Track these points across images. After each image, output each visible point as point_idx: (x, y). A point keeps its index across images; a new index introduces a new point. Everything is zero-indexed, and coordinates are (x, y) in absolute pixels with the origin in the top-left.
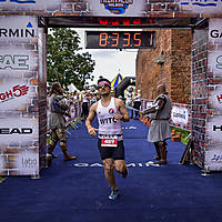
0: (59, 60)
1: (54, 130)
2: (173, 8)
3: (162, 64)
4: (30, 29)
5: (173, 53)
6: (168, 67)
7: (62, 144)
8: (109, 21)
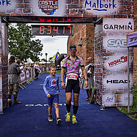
0: (21, 44)
1: (12, 85)
2: (82, 12)
3: (81, 45)
6: (84, 47)
7: (14, 93)
8: (45, 19)
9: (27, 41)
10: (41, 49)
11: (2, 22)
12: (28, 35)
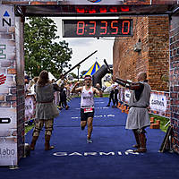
0: (36, 49)
3: (139, 51)
4: (7, 18)
5: (150, 41)
8: (86, 10)
9: (45, 44)
10: (68, 58)
11: (16, 15)
12: (47, 34)
